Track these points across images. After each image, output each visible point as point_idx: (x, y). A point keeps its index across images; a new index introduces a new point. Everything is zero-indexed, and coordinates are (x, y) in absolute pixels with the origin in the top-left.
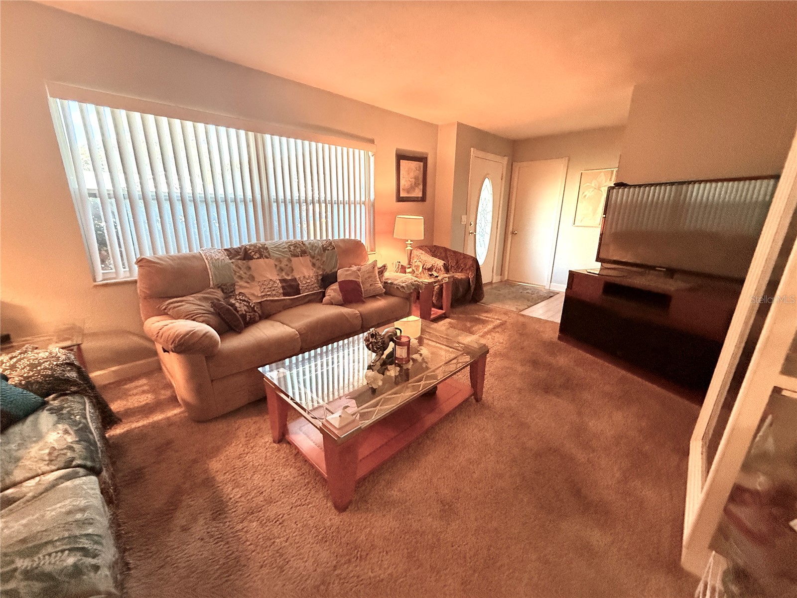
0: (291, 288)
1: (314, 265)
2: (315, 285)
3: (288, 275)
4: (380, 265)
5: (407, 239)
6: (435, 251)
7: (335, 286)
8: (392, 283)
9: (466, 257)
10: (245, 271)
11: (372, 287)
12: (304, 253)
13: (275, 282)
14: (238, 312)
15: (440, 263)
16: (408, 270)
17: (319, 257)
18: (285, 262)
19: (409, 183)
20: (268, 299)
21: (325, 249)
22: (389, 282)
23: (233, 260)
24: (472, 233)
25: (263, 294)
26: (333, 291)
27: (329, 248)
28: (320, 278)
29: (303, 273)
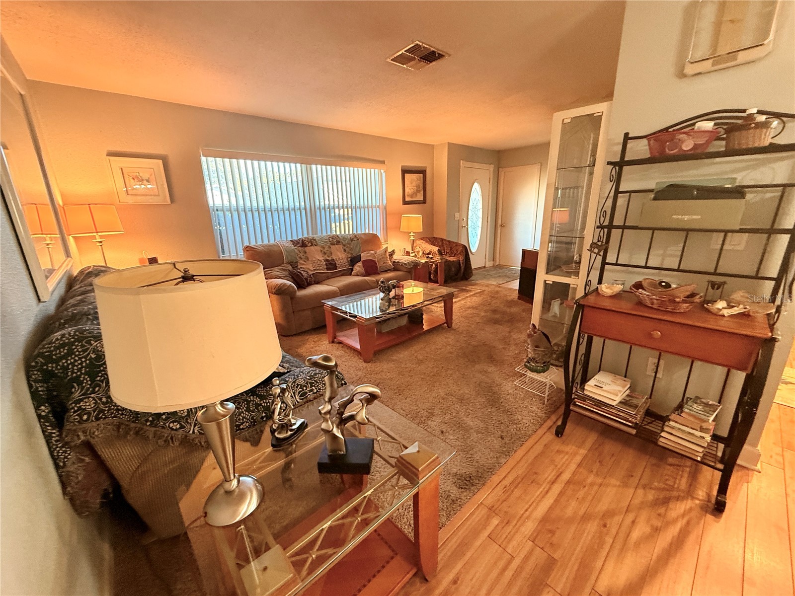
0: (331, 265)
1: (345, 251)
2: (346, 264)
3: (329, 257)
4: (390, 250)
5: (410, 231)
6: (433, 241)
7: (360, 264)
8: (398, 262)
9: (457, 244)
10: (303, 254)
11: (384, 265)
12: (338, 242)
13: (321, 261)
14: (303, 276)
15: (435, 249)
16: (411, 255)
17: (348, 246)
18: (326, 248)
19: (413, 190)
20: (318, 271)
21: (352, 240)
22: (397, 261)
23: (296, 247)
24: (464, 227)
25: (314, 268)
26: (359, 267)
27: (354, 239)
28: (349, 259)
29: (338, 256)
